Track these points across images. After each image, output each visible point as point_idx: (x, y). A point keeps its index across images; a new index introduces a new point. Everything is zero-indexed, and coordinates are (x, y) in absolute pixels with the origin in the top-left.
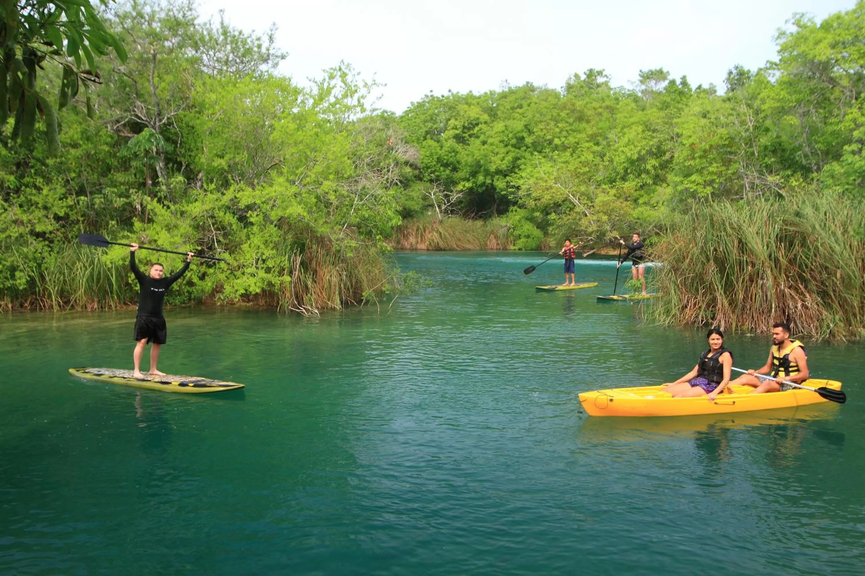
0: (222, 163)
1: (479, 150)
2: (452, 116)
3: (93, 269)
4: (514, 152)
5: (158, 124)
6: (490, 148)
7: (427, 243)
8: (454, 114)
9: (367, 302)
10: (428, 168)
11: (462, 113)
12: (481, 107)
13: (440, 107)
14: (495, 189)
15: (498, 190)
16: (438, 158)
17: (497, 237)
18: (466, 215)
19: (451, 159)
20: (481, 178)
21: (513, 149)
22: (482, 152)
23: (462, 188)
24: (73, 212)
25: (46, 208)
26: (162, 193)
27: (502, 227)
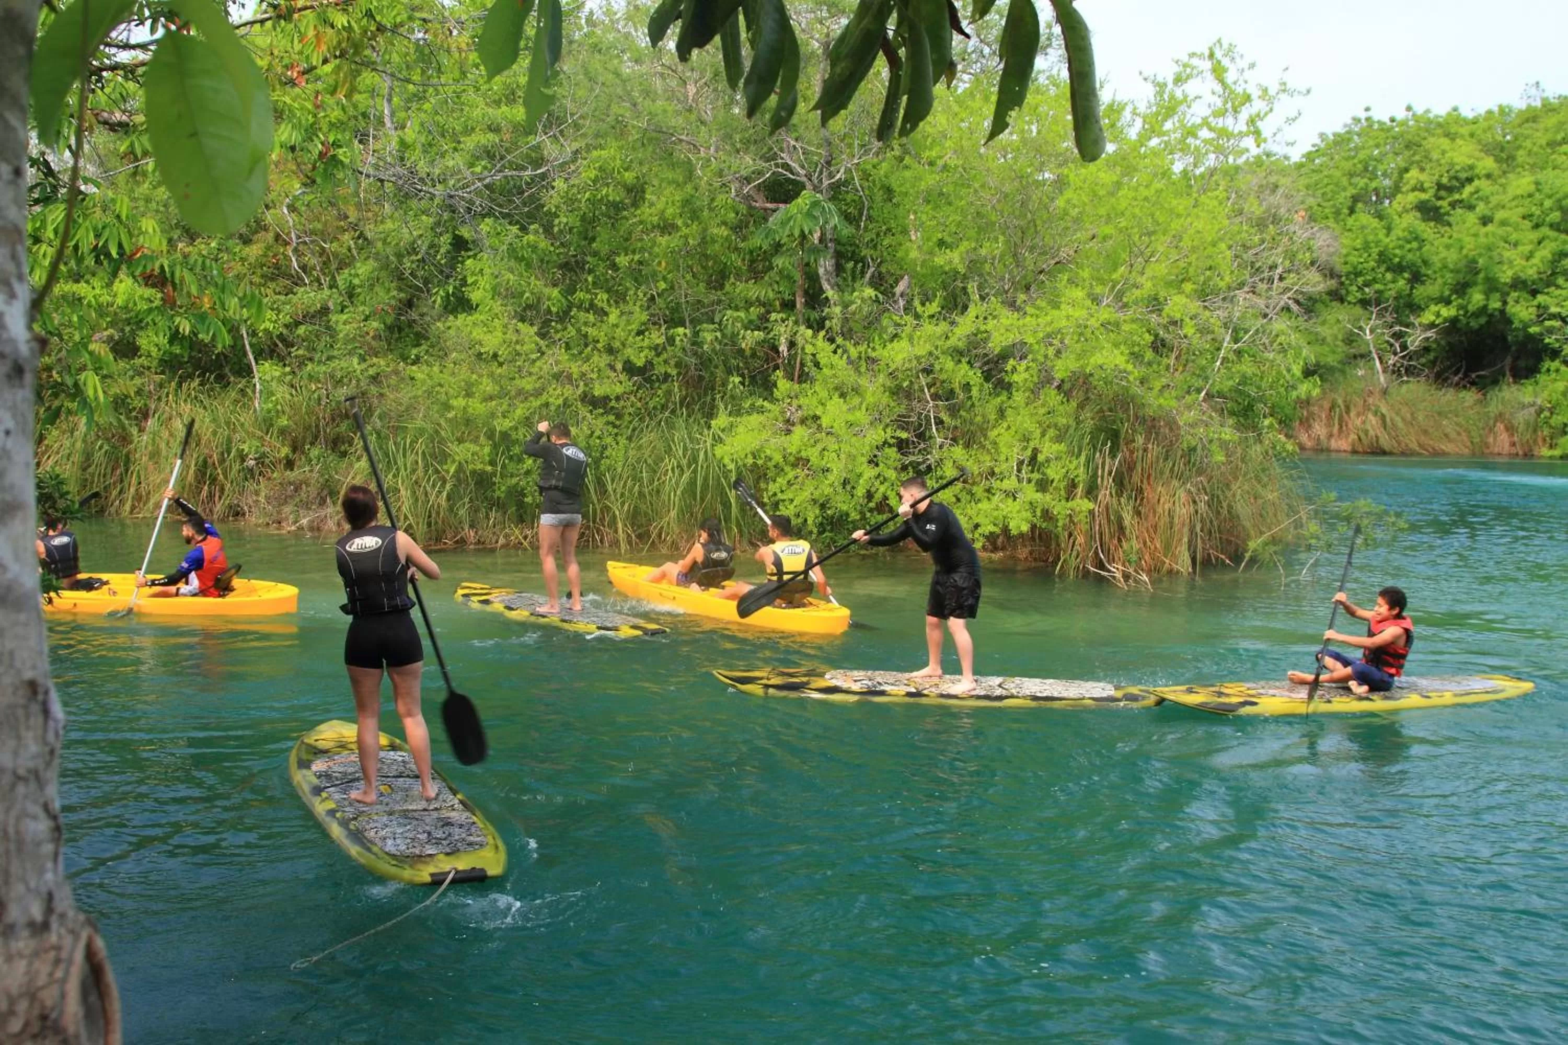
0: (954, 259)
1: (1476, 235)
2: (1413, 163)
3: (695, 471)
4: (1556, 240)
5: (826, 183)
6: (1501, 231)
7: (1353, 437)
8: (1417, 158)
9: (1253, 560)
10: (1358, 274)
11: (1435, 155)
12: (1479, 142)
13: (1386, 144)
14: (1509, 322)
15: (1516, 324)
16: (1381, 254)
17: (1510, 429)
18: (1440, 379)
19: (1410, 256)
20: (1477, 298)
21: (1553, 234)
22: (1482, 240)
23: (1432, 318)
24: (661, 359)
25: (610, 350)
26: (834, 321)
27: (1524, 407)
